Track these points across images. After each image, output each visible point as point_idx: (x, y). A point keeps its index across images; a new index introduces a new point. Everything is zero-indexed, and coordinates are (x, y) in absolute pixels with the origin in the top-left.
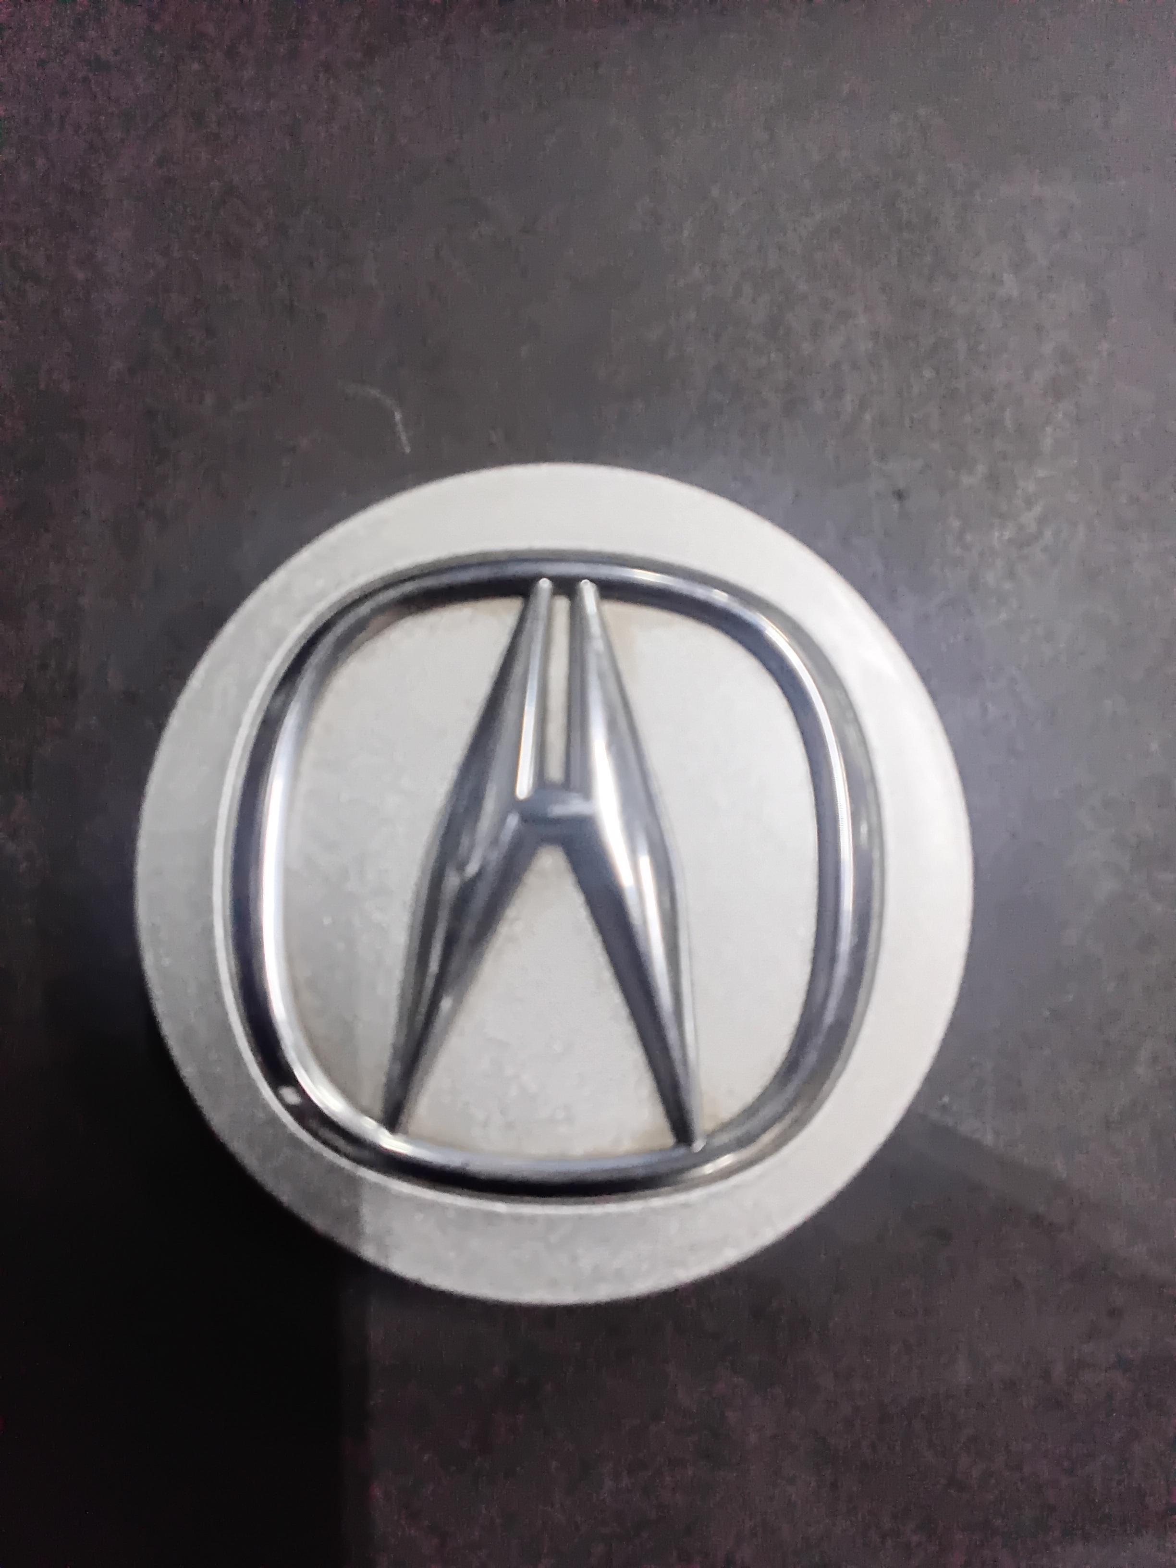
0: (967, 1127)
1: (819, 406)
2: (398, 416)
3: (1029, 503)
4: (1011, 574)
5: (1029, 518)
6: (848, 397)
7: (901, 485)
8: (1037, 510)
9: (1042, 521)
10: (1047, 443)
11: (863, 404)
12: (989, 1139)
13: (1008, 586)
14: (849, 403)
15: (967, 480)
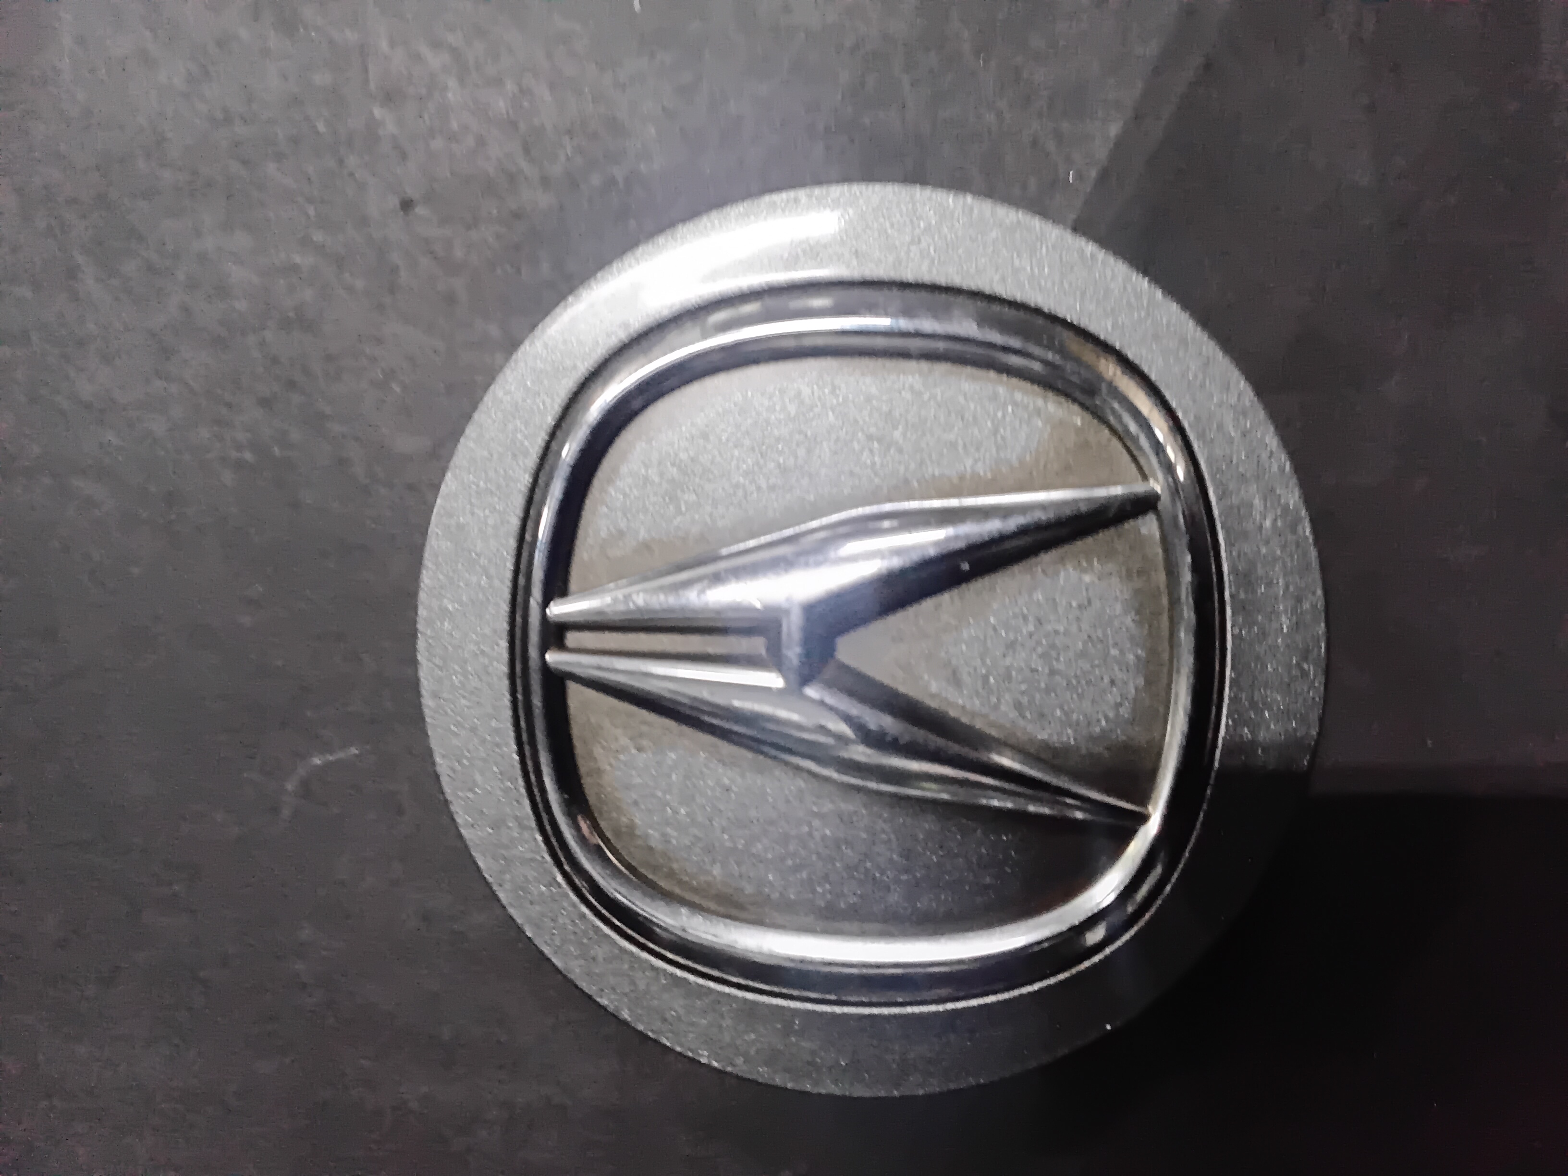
0: (1101, 152)
1: (308, 294)
2: (317, 761)
3: (417, 58)
4: (498, 82)
5: (435, 60)
6: (298, 259)
7: (393, 201)
8: (425, 51)
9: (436, 45)
10: (351, 36)
11: (305, 242)
12: (1114, 130)
13: (510, 87)
14: (303, 260)
15: (391, 127)
